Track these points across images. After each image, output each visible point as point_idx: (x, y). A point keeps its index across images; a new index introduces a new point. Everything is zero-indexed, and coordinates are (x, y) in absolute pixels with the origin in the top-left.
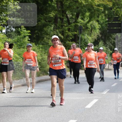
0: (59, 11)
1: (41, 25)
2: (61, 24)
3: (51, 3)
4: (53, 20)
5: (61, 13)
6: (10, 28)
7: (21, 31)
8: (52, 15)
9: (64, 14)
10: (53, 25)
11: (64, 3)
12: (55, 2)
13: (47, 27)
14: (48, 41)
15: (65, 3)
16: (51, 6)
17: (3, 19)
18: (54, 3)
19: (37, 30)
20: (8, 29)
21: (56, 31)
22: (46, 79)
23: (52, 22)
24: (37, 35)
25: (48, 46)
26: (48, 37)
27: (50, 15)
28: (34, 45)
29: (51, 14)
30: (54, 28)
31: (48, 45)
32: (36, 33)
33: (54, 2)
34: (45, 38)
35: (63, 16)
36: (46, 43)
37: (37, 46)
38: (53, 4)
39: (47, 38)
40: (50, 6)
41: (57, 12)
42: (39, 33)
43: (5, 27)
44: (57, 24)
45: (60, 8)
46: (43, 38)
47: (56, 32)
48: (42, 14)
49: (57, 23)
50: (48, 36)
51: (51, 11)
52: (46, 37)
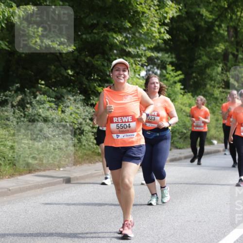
0: (231, 43)
1: (202, 64)
2: (233, 63)
3: (219, 29)
4: (222, 58)
5: (235, 46)
6: (152, 69)
7: (167, 73)
8: (220, 48)
9: (238, 47)
10: (221, 65)
11: (239, 29)
12: (225, 27)
13: (212, 68)
14: (213, 91)
15: (241, 29)
16: (219, 34)
17: (142, 54)
18: (223, 30)
19: (195, 72)
20: (149, 70)
21: (226, 74)
22: (209, 151)
23: (220, 60)
24: (194, 81)
25: (213, 98)
26: (213, 84)
27: (217, 48)
28: (191, 96)
29: (218, 46)
30: (222, 70)
31: (213, 96)
32: (194, 77)
33: (223, 28)
34: (208, 86)
35: (237, 51)
36: (209, 93)
37: (194, 98)
38: (222, 32)
39: (211, 86)
40: (217, 33)
41: (227, 44)
42: (199, 77)
43: (145, 67)
44: (227, 63)
45: (233, 36)
46: (205, 85)
47: (226, 76)
48: (204, 47)
49: (228, 61)
50: (213, 82)
51: (219, 43)
52: (209, 84)
